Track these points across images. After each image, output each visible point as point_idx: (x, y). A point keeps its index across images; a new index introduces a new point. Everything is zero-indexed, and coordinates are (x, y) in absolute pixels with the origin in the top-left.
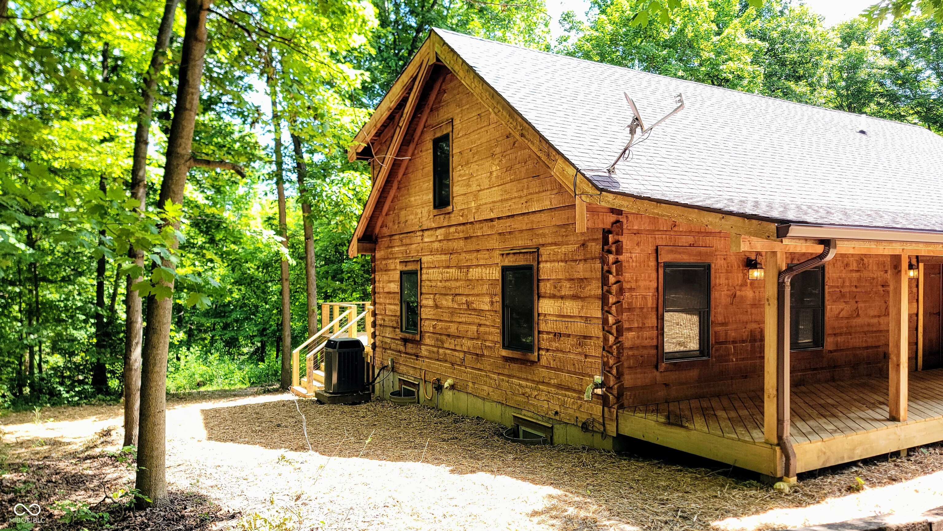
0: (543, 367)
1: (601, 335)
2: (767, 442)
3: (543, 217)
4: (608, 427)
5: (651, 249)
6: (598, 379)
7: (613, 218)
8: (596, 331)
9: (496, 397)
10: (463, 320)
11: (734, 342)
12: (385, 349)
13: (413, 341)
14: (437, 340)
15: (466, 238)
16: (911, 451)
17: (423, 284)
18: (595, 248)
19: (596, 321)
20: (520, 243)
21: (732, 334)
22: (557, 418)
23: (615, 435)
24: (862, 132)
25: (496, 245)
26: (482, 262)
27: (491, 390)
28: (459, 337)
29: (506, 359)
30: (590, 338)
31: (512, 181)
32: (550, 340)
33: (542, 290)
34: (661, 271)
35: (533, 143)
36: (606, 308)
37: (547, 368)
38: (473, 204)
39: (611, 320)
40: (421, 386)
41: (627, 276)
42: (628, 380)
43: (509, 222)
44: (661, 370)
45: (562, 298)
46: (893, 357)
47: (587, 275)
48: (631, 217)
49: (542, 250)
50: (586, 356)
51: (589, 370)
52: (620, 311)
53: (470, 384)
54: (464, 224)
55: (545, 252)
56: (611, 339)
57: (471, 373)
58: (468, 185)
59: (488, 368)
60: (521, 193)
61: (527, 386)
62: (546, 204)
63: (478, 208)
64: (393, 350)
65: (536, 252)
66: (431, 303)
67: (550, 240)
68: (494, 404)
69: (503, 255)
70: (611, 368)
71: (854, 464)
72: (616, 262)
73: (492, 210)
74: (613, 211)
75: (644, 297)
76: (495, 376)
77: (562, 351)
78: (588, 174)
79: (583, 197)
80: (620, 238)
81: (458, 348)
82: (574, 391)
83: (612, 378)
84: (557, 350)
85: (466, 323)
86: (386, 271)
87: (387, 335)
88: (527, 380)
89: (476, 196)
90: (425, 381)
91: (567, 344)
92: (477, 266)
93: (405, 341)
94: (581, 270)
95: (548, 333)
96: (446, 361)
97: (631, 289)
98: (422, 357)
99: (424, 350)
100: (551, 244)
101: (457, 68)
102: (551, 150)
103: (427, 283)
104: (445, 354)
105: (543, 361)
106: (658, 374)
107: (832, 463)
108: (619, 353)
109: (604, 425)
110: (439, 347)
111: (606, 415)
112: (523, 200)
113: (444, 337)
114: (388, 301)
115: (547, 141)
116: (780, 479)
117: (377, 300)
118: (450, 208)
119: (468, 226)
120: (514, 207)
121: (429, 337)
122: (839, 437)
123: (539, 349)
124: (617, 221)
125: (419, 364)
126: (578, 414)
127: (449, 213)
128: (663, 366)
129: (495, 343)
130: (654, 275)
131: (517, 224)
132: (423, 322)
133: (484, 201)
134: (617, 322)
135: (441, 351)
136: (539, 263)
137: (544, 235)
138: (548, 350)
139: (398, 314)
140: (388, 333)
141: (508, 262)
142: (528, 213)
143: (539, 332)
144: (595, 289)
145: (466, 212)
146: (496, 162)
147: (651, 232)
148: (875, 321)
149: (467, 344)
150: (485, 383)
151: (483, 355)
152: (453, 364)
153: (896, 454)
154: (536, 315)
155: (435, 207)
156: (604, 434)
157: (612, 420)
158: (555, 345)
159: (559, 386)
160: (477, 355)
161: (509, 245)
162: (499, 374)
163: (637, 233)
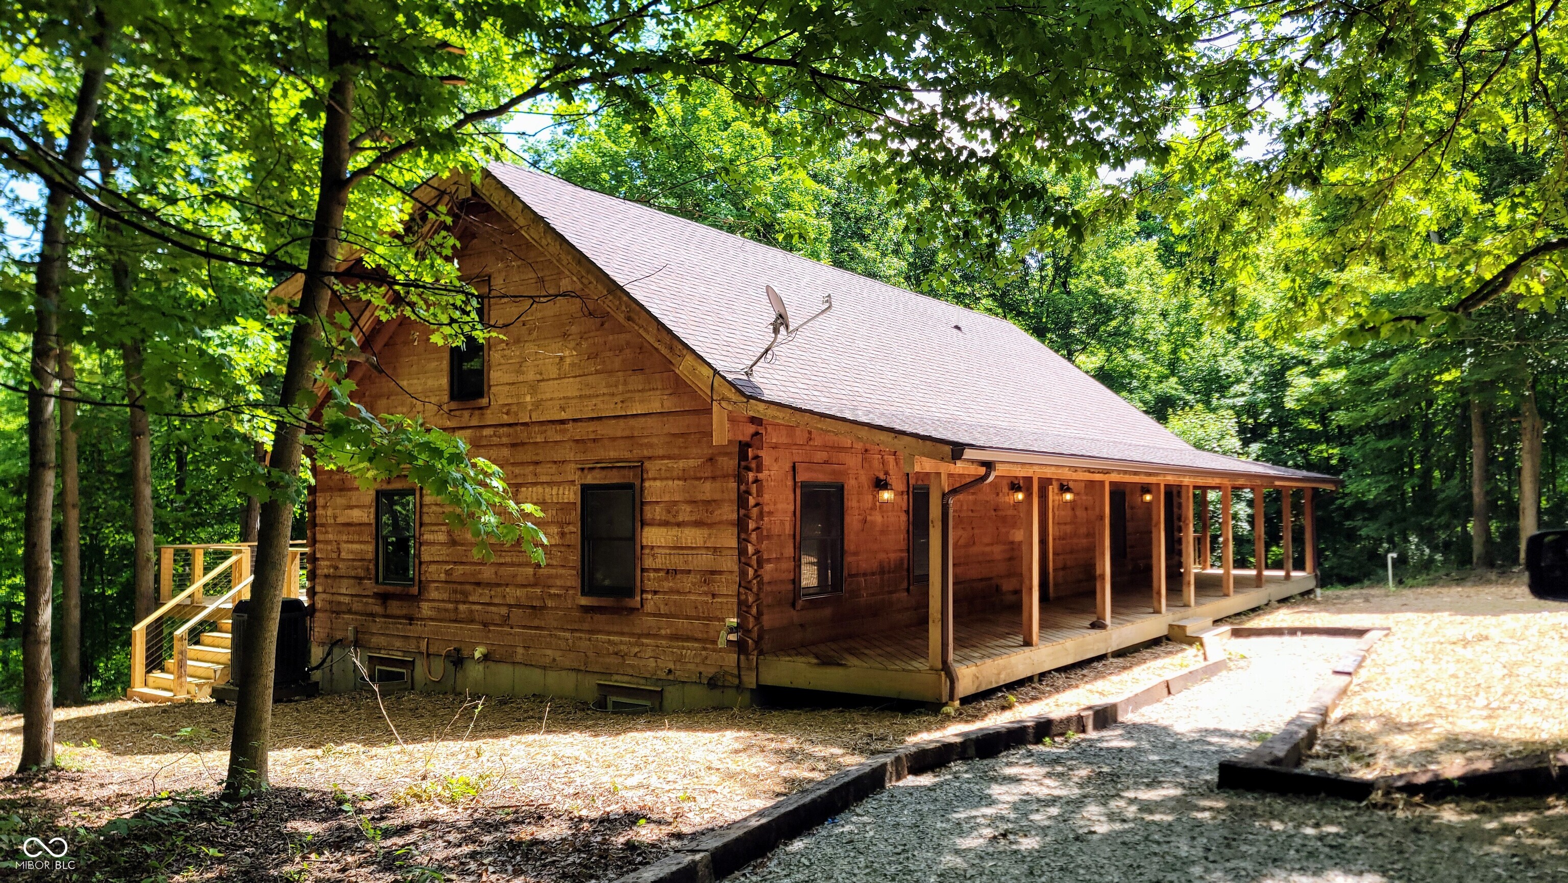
0: (649, 614)
1: (736, 568)
2: (932, 669)
3: (650, 421)
4: (745, 679)
5: (788, 466)
6: (734, 621)
7: (751, 429)
8: (730, 563)
9: (568, 664)
10: (508, 560)
11: (865, 575)
12: (338, 613)
13: (405, 597)
14: (455, 592)
15: (514, 445)
16: (1042, 675)
17: (425, 510)
18: (729, 464)
19: (730, 552)
20: (613, 454)
21: (864, 566)
22: (671, 677)
23: (754, 686)
24: (957, 327)
25: (571, 456)
26: (543, 479)
27: (559, 653)
28: (498, 585)
29: (586, 609)
30: (721, 573)
31: (597, 372)
32: (660, 580)
33: (648, 515)
34: (798, 492)
35: (646, 330)
36: (743, 536)
37: (654, 615)
38: (528, 398)
39: (751, 549)
40: (418, 663)
41: (766, 497)
42: (768, 620)
43: (591, 427)
44: (798, 607)
45: (679, 525)
46: (1027, 581)
47: (717, 496)
48: (769, 428)
49: (647, 464)
50: (714, 596)
51: (718, 613)
52: (760, 539)
53: (520, 650)
54: (510, 425)
55: (652, 468)
56: (751, 572)
57: (519, 634)
58: (519, 372)
59: (555, 624)
60: (612, 390)
61: (621, 643)
62: (656, 407)
63: (537, 405)
64: (356, 613)
65: (639, 468)
66: (442, 537)
67: (661, 452)
68: (564, 673)
69: (582, 469)
70: (750, 607)
71: (999, 689)
72: (756, 481)
73: (563, 409)
74: (753, 420)
75: (782, 522)
76: (568, 635)
77: (678, 592)
78: (730, 377)
79: (724, 404)
80: (761, 453)
81: (496, 601)
82: (696, 640)
83: (751, 620)
84: (672, 591)
85: (513, 565)
86: (341, 490)
87: (344, 591)
88: (622, 634)
89: (533, 388)
90: (428, 655)
91: (687, 583)
92: (535, 484)
93: (384, 598)
94: (707, 490)
95: (656, 570)
96: (472, 621)
97: (770, 513)
98: (422, 619)
99: (426, 609)
100: (662, 458)
101: (513, 213)
102: (675, 343)
103: (434, 508)
104: (471, 611)
105: (649, 607)
106: (794, 613)
107: (983, 688)
108: (759, 589)
109: (739, 676)
110: (457, 602)
111: (743, 665)
112: (618, 399)
113: (469, 588)
114: (345, 538)
115: (670, 332)
116: (946, 704)
117: (319, 537)
118: (484, 401)
119: (519, 428)
120: (601, 406)
121: (437, 588)
122: (989, 662)
123: (643, 592)
124: (757, 434)
125: (416, 629)
126: (701, 669)
127: (481, 408)
128: (800, 603)
129: (567, 589)
130: (791, 496)
131: (603, 430)
132: (424, 567)
133: (548, 396)
134: (757, 552)
135: (462, 607)
136: (643, 481)
137: (650, 446)
138: (655, 593)
139: (371, 556)
140: (345, 588)
141: (590, 479)
142: (626, 416)
143: (643, 570)
144: (729, 512)
145: (514, 408)
146: (572, 344)
147: (788, 446)
148: (988, 549)
149: (514, 594)
150: (549, 646)
151: (544, 607)
152: (485, 625)
153: (1030, 679)
154: (638, 548)
155: (453, 397)
156: (739, 688)
157: (749, 669)
158: (667, 585)
159: (675, 637)
160: (533, 607)
161: (590, 456)
162: (573, 631)
163: (775, 447)
